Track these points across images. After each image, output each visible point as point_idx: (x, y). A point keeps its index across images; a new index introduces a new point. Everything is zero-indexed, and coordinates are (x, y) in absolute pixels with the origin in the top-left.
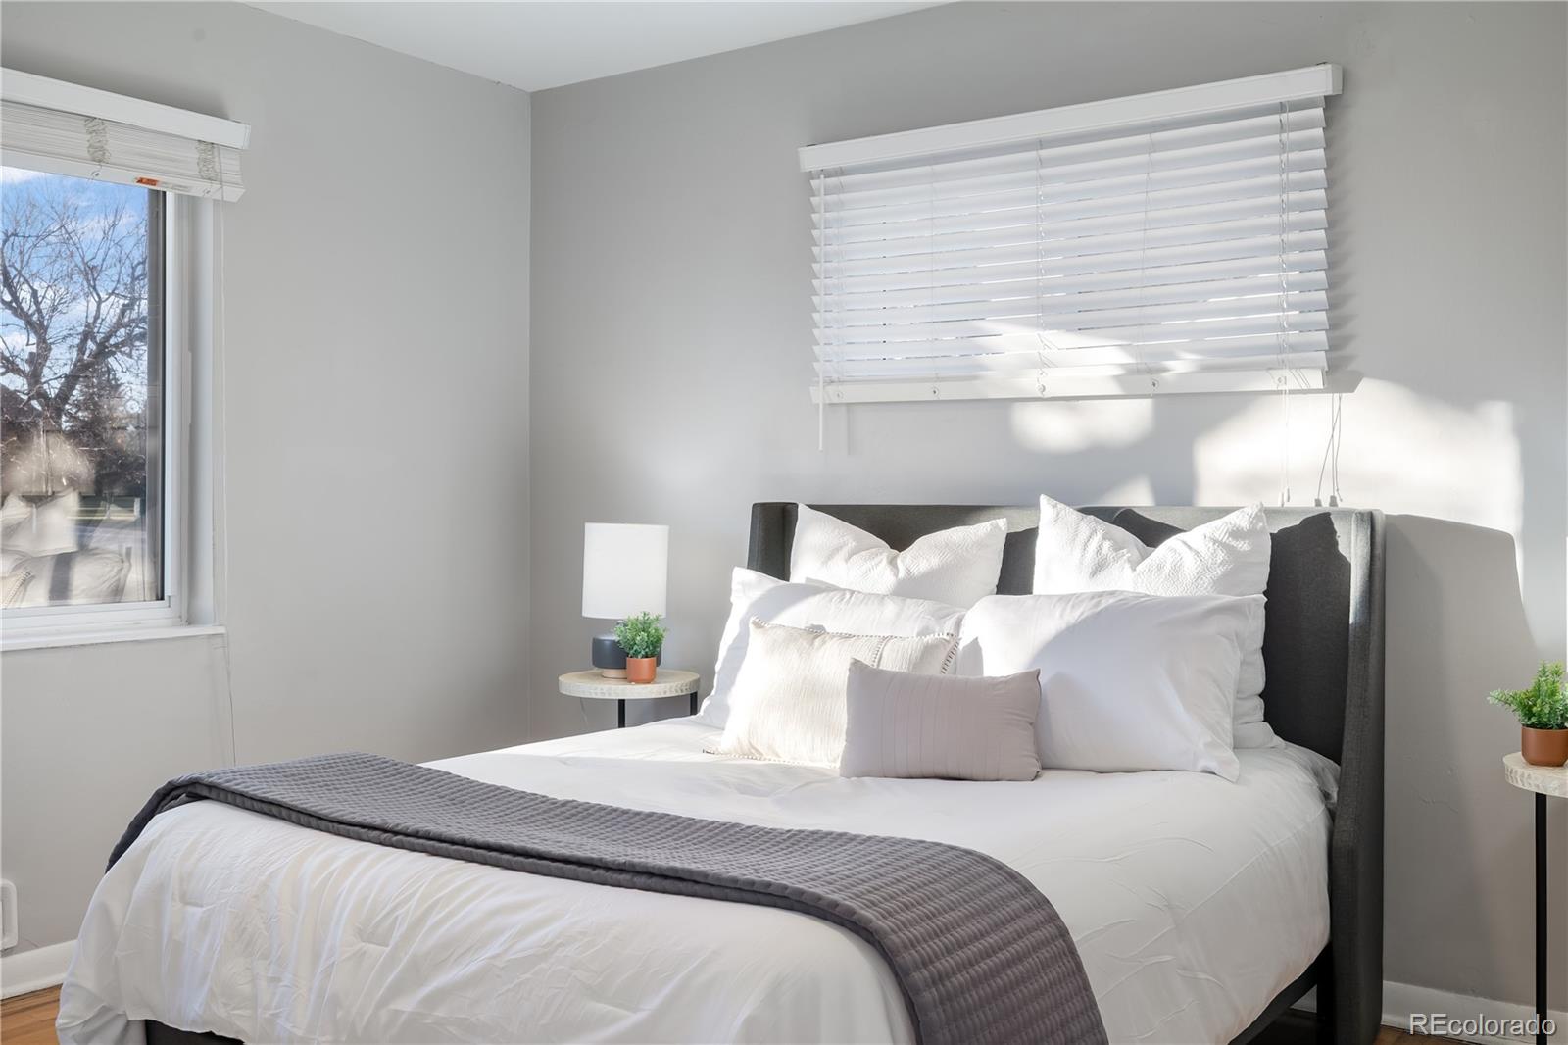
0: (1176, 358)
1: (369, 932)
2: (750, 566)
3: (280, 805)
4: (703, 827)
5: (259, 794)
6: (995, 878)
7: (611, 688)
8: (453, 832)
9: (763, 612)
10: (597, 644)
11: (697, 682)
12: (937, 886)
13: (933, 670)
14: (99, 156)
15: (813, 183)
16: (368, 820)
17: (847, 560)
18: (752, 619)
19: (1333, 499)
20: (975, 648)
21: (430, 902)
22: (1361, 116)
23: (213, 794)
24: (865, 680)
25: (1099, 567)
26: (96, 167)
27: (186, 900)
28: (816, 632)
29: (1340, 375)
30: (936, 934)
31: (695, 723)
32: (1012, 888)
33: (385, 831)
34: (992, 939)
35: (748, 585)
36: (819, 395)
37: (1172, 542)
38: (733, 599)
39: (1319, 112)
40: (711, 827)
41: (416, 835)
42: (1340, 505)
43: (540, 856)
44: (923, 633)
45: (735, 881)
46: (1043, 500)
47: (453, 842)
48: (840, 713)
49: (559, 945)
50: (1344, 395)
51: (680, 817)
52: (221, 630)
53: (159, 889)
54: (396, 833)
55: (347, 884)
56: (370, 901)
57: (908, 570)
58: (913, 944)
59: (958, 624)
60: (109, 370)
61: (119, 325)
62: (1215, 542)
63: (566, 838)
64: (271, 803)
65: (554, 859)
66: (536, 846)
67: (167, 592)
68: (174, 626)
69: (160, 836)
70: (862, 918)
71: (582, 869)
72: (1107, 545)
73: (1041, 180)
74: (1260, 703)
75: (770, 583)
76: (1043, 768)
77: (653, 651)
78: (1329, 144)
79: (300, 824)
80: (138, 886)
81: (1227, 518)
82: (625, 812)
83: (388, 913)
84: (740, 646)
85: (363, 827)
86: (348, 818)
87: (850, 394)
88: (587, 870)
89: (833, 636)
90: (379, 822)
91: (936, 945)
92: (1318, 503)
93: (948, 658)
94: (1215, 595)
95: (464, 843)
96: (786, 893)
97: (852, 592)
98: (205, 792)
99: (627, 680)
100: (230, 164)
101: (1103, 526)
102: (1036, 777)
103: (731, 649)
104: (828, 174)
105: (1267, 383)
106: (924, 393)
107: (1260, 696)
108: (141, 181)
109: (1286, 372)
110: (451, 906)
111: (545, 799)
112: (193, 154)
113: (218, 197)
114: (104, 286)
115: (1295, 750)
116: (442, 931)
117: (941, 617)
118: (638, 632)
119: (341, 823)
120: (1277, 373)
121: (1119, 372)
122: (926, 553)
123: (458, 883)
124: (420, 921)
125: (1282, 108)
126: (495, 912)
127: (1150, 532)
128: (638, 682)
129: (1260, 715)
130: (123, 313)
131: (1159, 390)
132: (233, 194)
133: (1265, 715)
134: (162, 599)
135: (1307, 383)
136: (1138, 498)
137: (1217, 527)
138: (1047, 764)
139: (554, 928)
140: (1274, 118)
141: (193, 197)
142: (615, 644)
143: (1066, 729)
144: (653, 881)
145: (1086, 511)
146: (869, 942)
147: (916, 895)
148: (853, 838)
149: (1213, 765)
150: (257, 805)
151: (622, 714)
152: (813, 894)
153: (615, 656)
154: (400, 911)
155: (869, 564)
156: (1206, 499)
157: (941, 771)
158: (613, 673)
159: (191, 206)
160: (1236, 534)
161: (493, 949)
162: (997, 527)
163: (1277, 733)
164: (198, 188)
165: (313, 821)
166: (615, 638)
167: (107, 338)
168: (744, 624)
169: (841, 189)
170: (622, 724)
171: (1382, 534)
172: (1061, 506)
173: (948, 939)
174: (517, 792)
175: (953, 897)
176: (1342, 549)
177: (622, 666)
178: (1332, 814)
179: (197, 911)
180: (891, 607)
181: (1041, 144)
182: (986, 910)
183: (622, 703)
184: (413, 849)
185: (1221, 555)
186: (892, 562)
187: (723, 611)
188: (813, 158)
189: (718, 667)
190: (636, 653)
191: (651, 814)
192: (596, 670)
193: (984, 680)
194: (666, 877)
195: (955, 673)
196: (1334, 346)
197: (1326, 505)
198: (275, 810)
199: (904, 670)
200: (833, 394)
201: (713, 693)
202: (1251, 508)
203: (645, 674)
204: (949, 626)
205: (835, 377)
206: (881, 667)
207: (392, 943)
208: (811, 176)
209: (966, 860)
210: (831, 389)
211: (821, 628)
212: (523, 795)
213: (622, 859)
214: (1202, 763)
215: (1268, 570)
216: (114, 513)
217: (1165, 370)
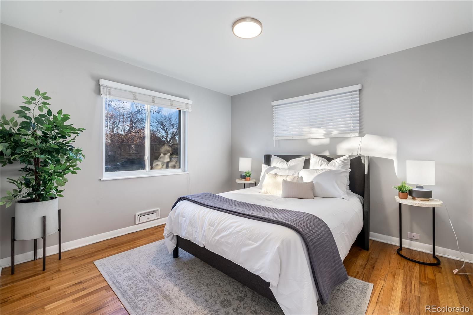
0: (333, 132)
1: (211, 225)
2: (264, 164)
3: (197, 202)
4: (263, 208)
5: (193, 200)
6: (317, 220)
7: (243, 182)
8: (223, 208)
9: (267, 171)
10: (241, 175)
11: (256, 181)
12: (308, 222)
13: (295, 181)
14: (172, 105)
15: (273, 107)
16: (210, 205)
17: (280, 163)
18: (266, 172)
19: (360, 154)
20: (302, 177)
21: (221, 220)
22: (364, 93)
23: (187, 199)
24: (285, 182)
25: (321, 165)
26: (171, 107)
27: (182, 217)
28: (276, 174)
29: (361, 134)
30: (310, 231)
31: (257, 188)
32: (320, 222)
33: (213, 207)
34: (319, 232)
35: (264, 167)
36: (274, 138)
37: (333, 161)
38: (262, 169)
39: (358, 92)
40: (265, 208)
41: (218, 208)
42: (361, 155)
43: (238, 213)
44: (293, 175)
45: (273, 220)
46: (311, 154)
47: (224, 210)
48: (281, 187)
49: (243, 230)
50: (362, 137)
51: (259, 205)
52: (188, 173)
53: (178, 214)
54: (215, 207)
55: (207, 216)
56: (211, 219)
57: (289, 165)
58: (307, 234)
59: (298, 173)
60: (176, 138)
61: (176, 132)
62: (341, 161)
63: (242, 209)
64: (195, 201)
65: (241, 214)
66: (237, 211)
67: (181, 167)
68: (182, 172)
69: (179, 206)
70: (297, 229)
71: (245, 216)
72: (322, 161)
73: (310, 105)
74: (349, 186)
75: (268, 167)
76: (315, 197)
77: (249, 176)
78: (359, 97)
79: (199, 205)
80: (175, 214)
81: (343, 157)
82: (250, 204)
83: (214, 222)
84: (264, 176)
85: (209, 206)
86: (207, 204)
87: (279, 138)
88: (246, 216)
89: (279, 175)
90: (212, 205)
91: (310, 233)
92: (357, 154)
93: (298, 179)
94: (341, 169)
95: (225, 210)
96: (283, 223)
97: (281, 168)
98: (185, 199)
99: (246, 180)
100: (190, 106)
101: (322, 158)
102: (314, 198)
103: (263, 177)
104: (276, 106)
105: (349, 135)
106: (291, 138)
107: (349, 185)
108: (177, 109)
109: (352, 134)
110: (224, 222)
111: (237, 201)
112: (185, 105)
113: (188, 111)
114: (175, 127)
115: (355, 194)
116: (222, 226)
117: (295, 172)
118: (247, 174)
119: (206, 205)
120: (350, 134)
121: (323, 134)
122: (292, 162)
123: (225, 217)
124: (219, 224)
125: (351, 92)
126: (231, 223)
127: (329, 160)
128: (247, 181)
129: (349, 189)
130: (177, 130)
131: (330, 137)
132: (190, 111)
133: (350, 188)
134: (180, 168)
135: (355, 135)
136: (327, 154)
137: (341, 158)
138: (315, 196)
139: (242, 226)
140: (350, 94)
141: (184, 111)
142: (244, 175)
143: (318, 190)
144: (258, 219)
145: (318, 156)
146: (298, 233)
147: (305, 223)
148: (290, 211)
149: (344, 197)
150: (193, 202)
151: (245, 186)
152: (288, 223)
153: (244, 177)
154: (215, 222)
155: (283, 164)
156: (339, 154)
157: (298, 197)
158: (243, 179)
159: (184, 112)
160: (345, 160)
161: (231, 230)
162: (303, 158)
163: (352, 191)
164: (185, 110)
165: (202, 205)
166: (244, 174)
167: (175, 134)
168: (265, 173)
169: (278, 108)
170: (244, 188)
171: (370, 160)
172: (314, 155)
173: (312, 232)
174: (232, 200)
175: (311, 224)
176: (363, 162)
177: (245, 178)
178: (363, 205)
179: (184, 219)
180: (287, 171)
181: (310, 100)
182: (317, 226)
183: (244, 184)
184: (217, 210)
185: (342, 163)
186: (287, 163)
187: (261, 171)
188: (274, 103)
189: (260, 179)
190: (247, 177)
191: (254, 205)
192: (241, 179)
193: (304, 183)
194: (260, 218)
195: (298, 181)
196: (360, 130)
197: (359, 155)
198: (196, 202)
199: (291, 181)
200: (277, 138)
201: (260, 183)
202: (347, 156)
203: (248, 180)
204: (297, 174)
205: (277, 136)
206: (287, 180)
207: (215, 227)
208: (273, 106)
209: (311, 216)
210: (276, 138)
211: (277, 174)
212: (233, 200)
213: (252, 214)
214: (342, 197)
215: (350, 165)
216: (174, 156)
217: (332, 134)
